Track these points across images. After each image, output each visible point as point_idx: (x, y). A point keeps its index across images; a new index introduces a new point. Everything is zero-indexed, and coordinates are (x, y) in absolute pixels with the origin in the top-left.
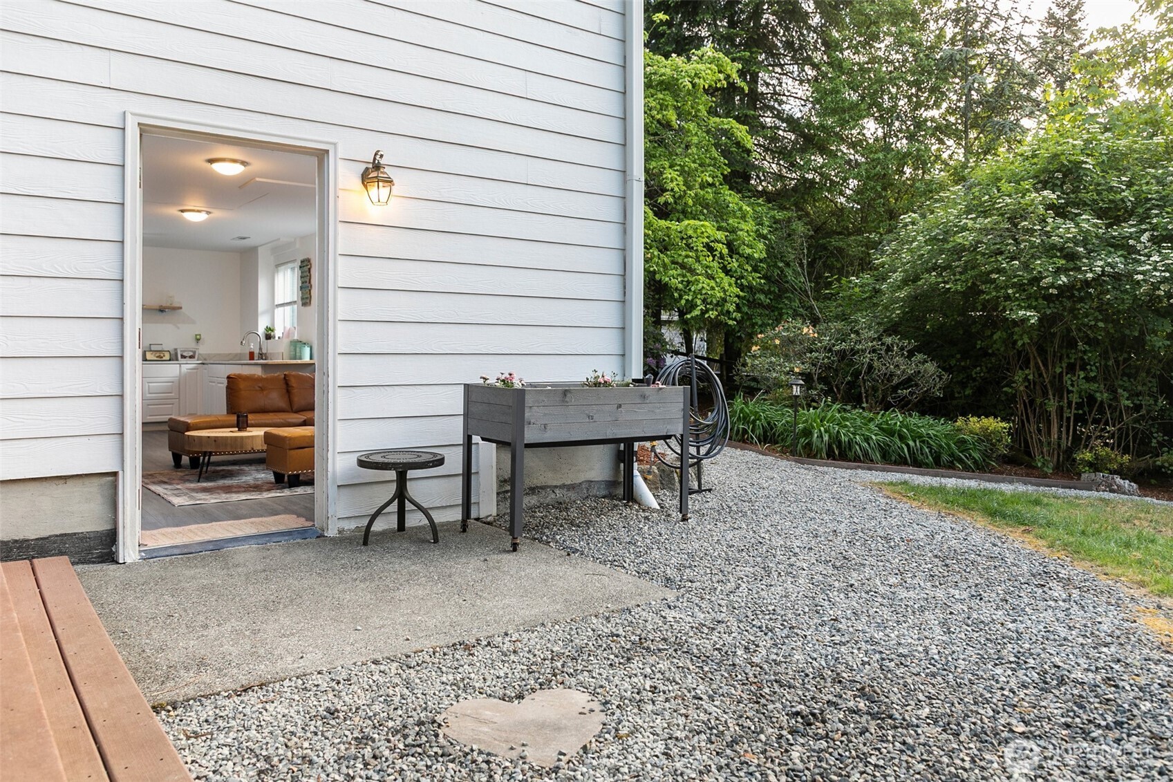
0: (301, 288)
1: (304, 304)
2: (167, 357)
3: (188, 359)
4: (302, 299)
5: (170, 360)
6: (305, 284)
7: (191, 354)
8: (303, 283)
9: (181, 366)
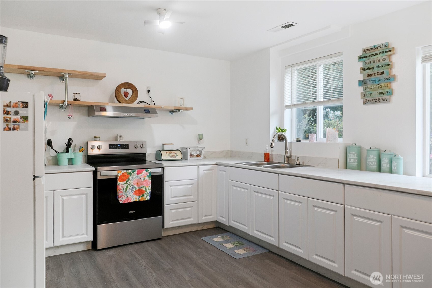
3: (196, 158)
5: (182, 160)
7: (198, 153)
9: (198, 167)
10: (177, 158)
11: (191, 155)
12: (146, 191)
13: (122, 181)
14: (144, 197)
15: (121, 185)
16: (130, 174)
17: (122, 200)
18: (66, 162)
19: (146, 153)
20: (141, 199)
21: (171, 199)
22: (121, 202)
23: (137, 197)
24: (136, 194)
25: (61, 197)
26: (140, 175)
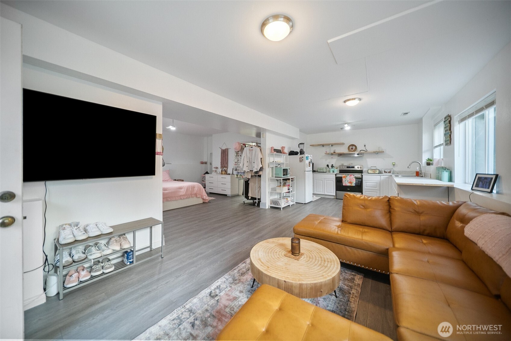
0: (445, 134)
1: (446, 144)
2: (378, 172)
3: (387, 173)
4: (446, 141)
5: (379, 173)
6: (447, 132)
7: (389, 171)
8: (446, 131)
9: (380, 176)
10: (376, 173)
11: (384, 171)
12: (353, 182)
13: (344, 178)
14: (353, 184)
15: (344, 179)
16: (347, 176)
17: (344, 184)
18: (332, 172)
19: (362, 170)
20: (351, 185)
21: (366, 187)
22: (344, 185)
23: (350, 184)
24: (349, 183)
25: (326, 181)
26: (351, 177)
